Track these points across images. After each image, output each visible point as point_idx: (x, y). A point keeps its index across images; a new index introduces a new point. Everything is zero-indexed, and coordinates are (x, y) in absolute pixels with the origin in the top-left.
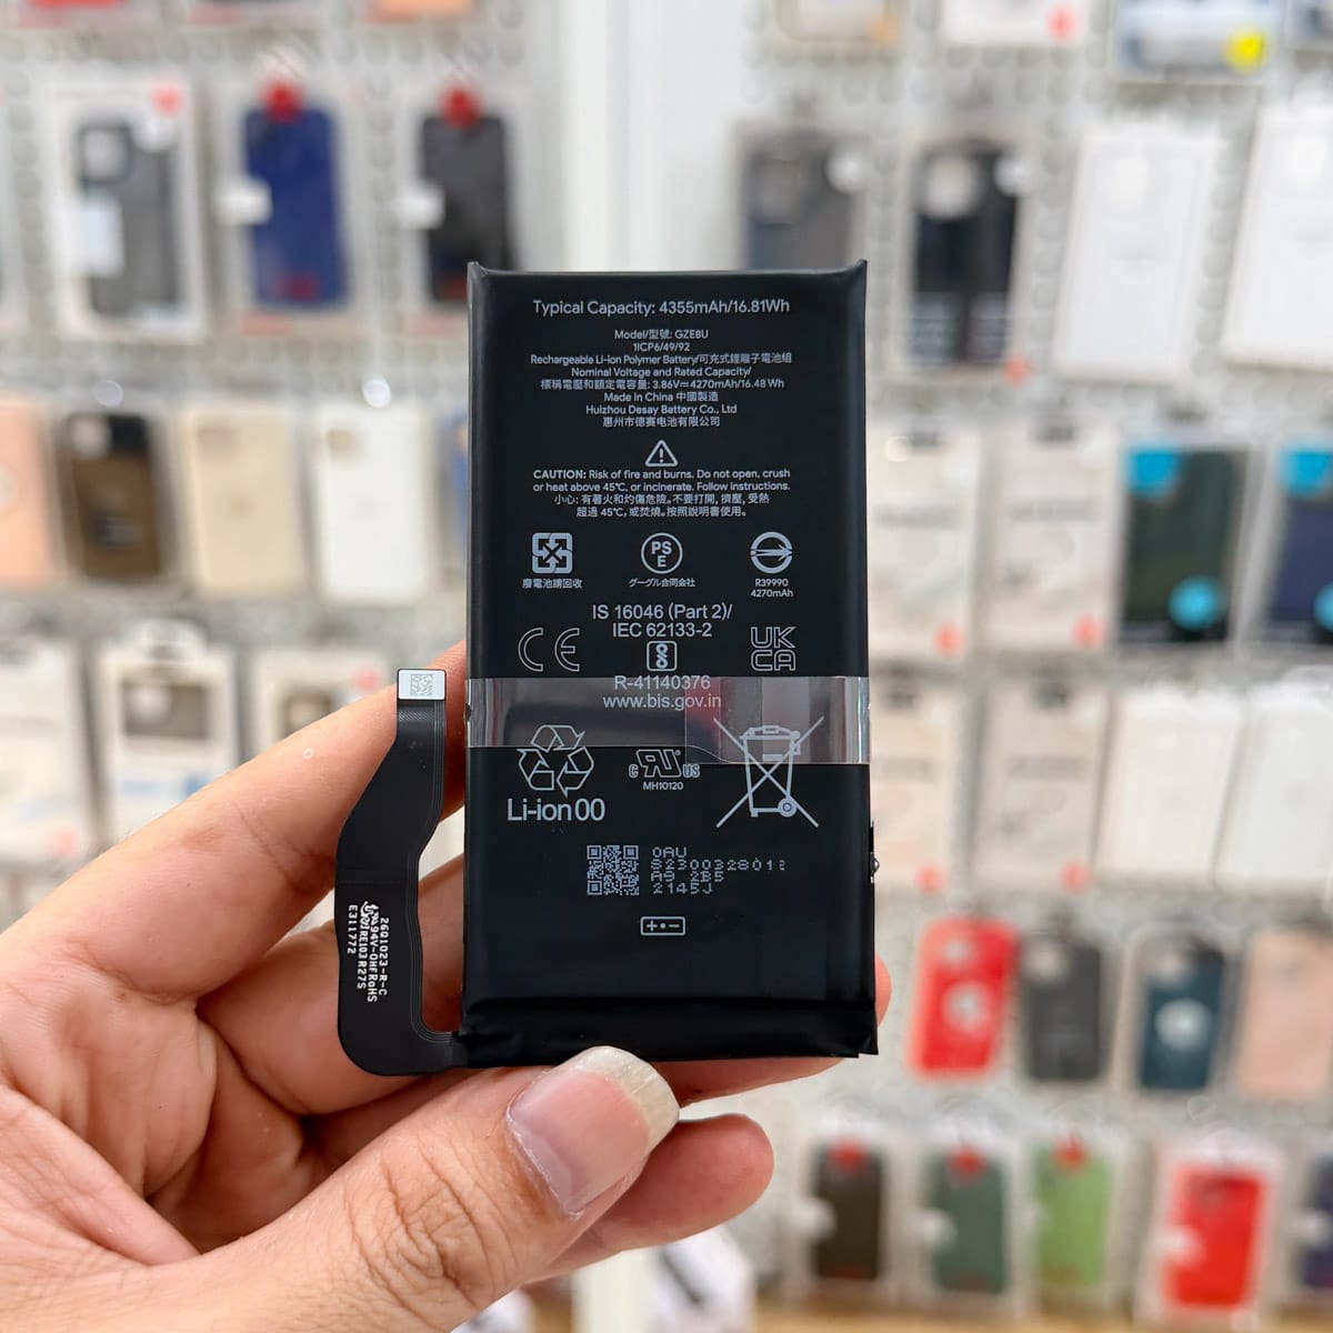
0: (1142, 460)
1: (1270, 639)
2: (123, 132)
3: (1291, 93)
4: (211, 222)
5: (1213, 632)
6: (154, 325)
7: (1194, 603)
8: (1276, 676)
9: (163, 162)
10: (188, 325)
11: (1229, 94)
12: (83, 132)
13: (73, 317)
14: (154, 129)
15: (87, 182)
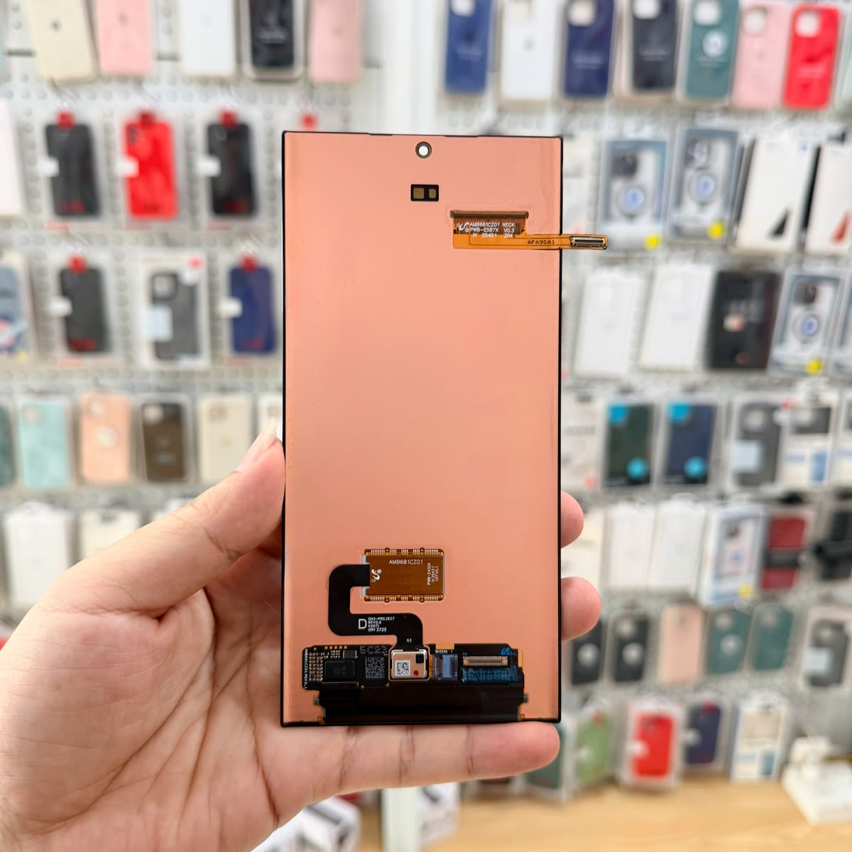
0: (614, 410)
1: (667, 483)
2: (174, 277)
3: (667, 260)
4: (214, 317)
5: (643, 481)
6: (186, 363)
7: (636, 468)
8: (668, 498)
9: (192, 290)
10: (201, 363)
11: (642, 260)
12: (154, 277)
13: (146, 360)
14: (189, 276)
15: (156, 300)
